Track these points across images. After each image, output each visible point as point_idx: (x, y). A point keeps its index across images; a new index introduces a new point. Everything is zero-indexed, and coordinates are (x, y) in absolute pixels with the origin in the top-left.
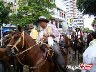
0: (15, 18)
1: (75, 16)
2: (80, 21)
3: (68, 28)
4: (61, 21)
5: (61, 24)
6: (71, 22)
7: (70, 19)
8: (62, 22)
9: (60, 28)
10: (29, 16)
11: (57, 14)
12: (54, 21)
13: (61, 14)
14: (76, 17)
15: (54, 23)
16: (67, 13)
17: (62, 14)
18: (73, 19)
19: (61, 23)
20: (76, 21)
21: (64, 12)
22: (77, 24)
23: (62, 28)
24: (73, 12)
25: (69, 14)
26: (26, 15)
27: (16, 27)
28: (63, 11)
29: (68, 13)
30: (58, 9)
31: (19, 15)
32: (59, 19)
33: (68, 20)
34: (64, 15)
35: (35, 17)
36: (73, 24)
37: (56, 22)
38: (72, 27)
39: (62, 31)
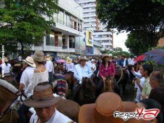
1: (99, 26)
2: (108, 36)
3: (84, 48)
4: (72, 36)
5: (73, 41)
6: (90, 38)
8: (74, 37)
9: (70, 47)
11: (65, 23)
12: (59, 35)
13: (73, 23)
14: (101, 29)
15: (60, 38)
18: (95, 31)
20: (101, 36)
22: (102, 41)
23: (74, 47)
24: (95, 20)
28: (76, 18)
30: (68, 14)
32: (68, 32)
33: (85, 34)
36: (94, 40)
37: (63, 36)
38: (92, 46)
39: (74, 54)
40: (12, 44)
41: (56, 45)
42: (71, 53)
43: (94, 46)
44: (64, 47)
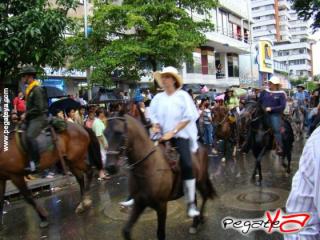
0: (84, 45)
1: (281, 33)
2: (301, 51)
3: (257, 76)
4: (233, 54)
5: (235, 63)
7: (266, 46)
8: (236, 55)
9: (231, 75)
10: (126, 37)
11: (220, 29)
12: (209, 52)
13: (235, 27)
14: (286, 39)
15: (211, 59)
16: (253, 26)
17: (239, 28)
18: (276, 44)
19: (234, 58)
20: (287, 52)
21: (246, 22)
22: (290, 62)
23: (237, 75)
24: (273, 21)
25: (259, 27)
26: (117, 34)
27: (84, 75)
28: (240, 17)
29: (257, 23)
31: (95, 34)
32: (227, 45)
33: (257, 49)
34: (245, 31)
35: (149, 43)
36: (275, 61)
37: (217, 55)
38: (271, 71)
39: (238, 87)
41: (205, 71)
43: (276, 72)
44: (219, 75)
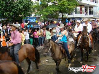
12: (83, 7)
15: (83, 9)
19: (92, 8)
40: (57, 14)
41: (81, 13)
42: (90, 18)
